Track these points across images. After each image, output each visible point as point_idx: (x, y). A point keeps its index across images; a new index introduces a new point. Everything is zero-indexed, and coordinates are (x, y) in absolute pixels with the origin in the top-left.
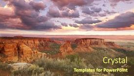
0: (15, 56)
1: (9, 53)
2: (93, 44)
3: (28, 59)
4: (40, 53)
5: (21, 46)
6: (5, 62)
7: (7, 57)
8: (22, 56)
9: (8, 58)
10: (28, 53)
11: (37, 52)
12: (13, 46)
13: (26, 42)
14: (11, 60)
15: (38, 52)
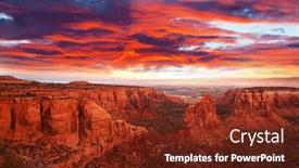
0: (73, 130)
1: (60, 124)
2: (285, 105)
3: (102, 142)
4: (132, 127)
5: (86, 107)
6: (49, 147)
7: (56, 133)
8: (89, 133)
9: (57, 136)
10: (102, 127)
11: (123, 124)
12: (70, 107)
13: (96, 97)
14: (62, 143)
15: (127, 125)
